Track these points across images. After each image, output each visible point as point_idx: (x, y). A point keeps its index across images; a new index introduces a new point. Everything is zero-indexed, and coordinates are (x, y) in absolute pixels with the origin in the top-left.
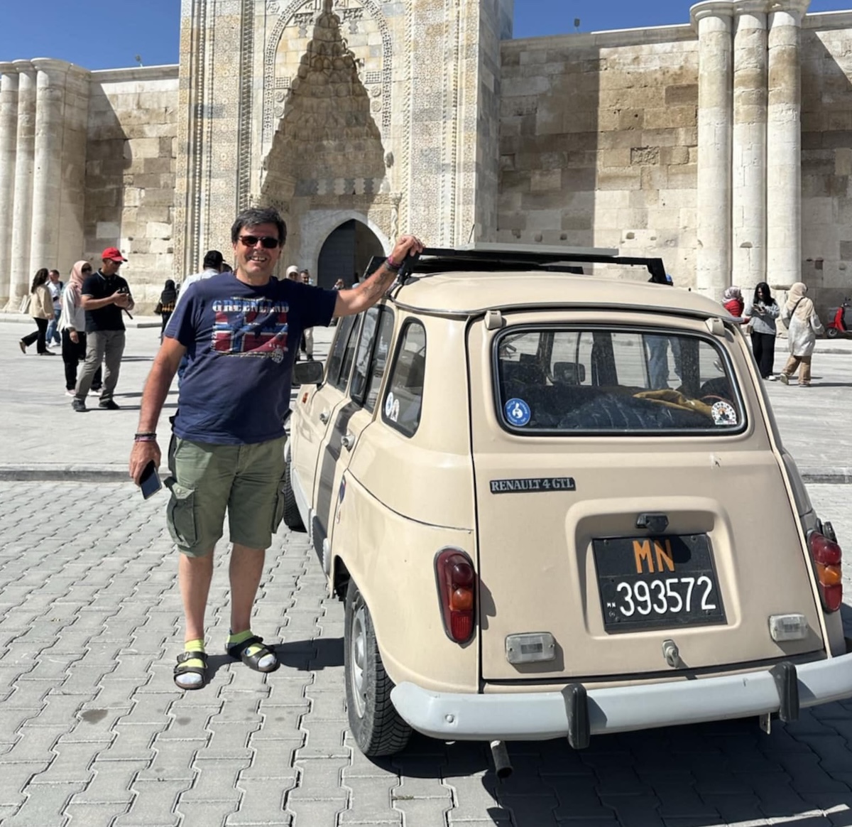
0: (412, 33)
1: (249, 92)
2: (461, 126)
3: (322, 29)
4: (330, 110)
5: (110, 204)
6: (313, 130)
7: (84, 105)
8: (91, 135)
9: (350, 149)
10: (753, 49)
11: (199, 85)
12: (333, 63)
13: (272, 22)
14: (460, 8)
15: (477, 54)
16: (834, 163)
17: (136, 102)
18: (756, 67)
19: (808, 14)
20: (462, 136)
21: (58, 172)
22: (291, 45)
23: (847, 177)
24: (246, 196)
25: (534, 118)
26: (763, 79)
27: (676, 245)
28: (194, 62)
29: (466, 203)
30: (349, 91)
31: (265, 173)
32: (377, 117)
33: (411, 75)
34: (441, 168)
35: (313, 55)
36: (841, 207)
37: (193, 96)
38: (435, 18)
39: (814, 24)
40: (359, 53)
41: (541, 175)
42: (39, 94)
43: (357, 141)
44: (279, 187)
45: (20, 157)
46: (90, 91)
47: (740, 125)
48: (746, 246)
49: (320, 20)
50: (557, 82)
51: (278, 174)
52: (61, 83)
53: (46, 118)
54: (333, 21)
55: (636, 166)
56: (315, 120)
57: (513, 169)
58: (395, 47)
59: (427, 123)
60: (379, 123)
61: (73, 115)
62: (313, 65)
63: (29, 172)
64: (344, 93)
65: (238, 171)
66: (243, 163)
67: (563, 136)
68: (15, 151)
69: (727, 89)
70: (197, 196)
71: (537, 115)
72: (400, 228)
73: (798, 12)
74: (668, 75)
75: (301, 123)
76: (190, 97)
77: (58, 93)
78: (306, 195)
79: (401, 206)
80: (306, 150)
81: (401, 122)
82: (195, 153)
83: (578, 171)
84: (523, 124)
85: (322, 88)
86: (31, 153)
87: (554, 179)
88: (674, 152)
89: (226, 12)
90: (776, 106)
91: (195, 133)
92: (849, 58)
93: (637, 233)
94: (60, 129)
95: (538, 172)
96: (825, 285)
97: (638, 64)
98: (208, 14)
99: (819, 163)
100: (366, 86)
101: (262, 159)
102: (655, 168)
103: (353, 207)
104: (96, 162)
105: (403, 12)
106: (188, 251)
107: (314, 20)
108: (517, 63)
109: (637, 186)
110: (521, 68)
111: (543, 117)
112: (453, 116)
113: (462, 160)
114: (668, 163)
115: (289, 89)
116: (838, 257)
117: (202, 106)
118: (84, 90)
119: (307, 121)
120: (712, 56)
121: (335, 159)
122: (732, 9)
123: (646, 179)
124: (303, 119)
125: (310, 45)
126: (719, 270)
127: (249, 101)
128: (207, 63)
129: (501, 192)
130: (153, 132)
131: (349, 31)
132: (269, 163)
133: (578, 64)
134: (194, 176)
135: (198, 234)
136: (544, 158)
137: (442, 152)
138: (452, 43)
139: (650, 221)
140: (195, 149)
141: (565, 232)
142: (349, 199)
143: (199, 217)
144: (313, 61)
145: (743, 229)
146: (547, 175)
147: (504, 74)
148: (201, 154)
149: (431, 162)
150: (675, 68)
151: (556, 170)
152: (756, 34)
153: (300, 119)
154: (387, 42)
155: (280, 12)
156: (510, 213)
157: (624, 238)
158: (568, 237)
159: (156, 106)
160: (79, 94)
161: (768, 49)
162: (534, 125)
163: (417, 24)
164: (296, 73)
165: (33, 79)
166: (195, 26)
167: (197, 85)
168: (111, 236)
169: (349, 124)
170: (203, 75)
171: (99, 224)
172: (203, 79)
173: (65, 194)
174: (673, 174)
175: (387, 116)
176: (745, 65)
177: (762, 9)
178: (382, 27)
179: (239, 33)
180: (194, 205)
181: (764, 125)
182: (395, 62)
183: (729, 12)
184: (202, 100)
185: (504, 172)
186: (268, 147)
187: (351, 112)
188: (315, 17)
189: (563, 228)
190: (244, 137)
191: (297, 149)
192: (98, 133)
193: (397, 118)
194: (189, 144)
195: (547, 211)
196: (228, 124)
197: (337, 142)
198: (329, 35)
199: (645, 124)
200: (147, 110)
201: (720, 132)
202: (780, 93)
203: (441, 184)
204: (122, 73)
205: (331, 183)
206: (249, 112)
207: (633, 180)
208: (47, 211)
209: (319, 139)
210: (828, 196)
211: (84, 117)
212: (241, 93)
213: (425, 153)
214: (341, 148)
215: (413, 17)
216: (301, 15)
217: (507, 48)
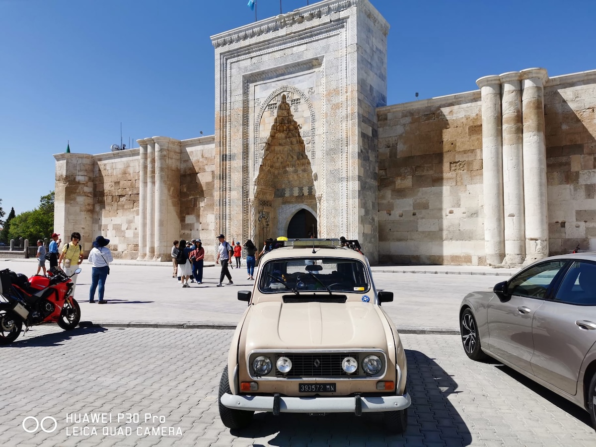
0: (324, 109)
1: (247, 146)
2: (350, 156)
3: (281, 111)
4: (289, 152)
5: (191, 206)
6: (281, 163)
7: (178, 157)
8: (182, 172)
9: (300, 172)
10: (512, 102)
11: (224, 144)
12: (288, 127)
13: (258, 110)
14: (348, 94)
15: (357, 118)
16: (570, 164)
17: (201, 154)
18: (514, 112)
19: (550, 78)
20: (350, 161)
21: (166, 191)
22: (267, 120)
23: (579, 172)
24: (247, 199)
25: (396, 149)
26: (519, 118)
27: (477, 216)
28: (221, 134)
29: (354, 198)
30: (297, 142)
31: (256, 187)
32: (308, 154)
33: (325, 131)
34: (341, 180)
35: (278, 124)
36: (575, 190)
37: (221, 150)
38: (335, 100)
39: (555, 83)
40: (299, 121)
41: (401, 179)
42: (156, 154)
43: (303, 167)
44: (264, 194)
45: (149, 185)
46: (181, 151)
47: (506, 146)
48: (512, 215)
49: (280, 107)
50: (408, 128)
51: (264, 187)
52: (166, 148)
53: (159, 166)
54: (287, 106)
55: (453, 172)
56: (282, 158)
57: (386, 177)
58: (317, 117)
59: (333, 156)
60: (310, 157)
61: (173, 163)
62: (278, 129)
63: (153, 192)
64: (295, 142)
65: (243, 187)
66: (245, 182)
67: (412, 157)
68: (147, 182)
69: (498, 126)
70: (224, 200)
71: (398, 146)
72: (322, 213)
73: (539, 78)
74: (469, 120)
75: (275, 159)
76: (220, 151)
77: (165, 153)
78: (280, 197)
79: (322, 201)
80: (279, 174)
81: (321, 157)
82: (223, 179)
83: (421, 176)
84: (391, 152)
85: (284, 140)
86: (153, 183)
87: (408, 182)
88: (474, 163)
89: (236, 107)
90: (527, 134)
91: (223, 169)
92: (577, 101)
93: (455, 210)
94: (166, 170)
95: (399, 178)
96: (567, 237)
97: (452, 115)
98: (227, 109)
99: (561, 164)
100: (303, 138)
101: (254, 180)
102: (464, 173)
103: (303, 202)
104: (184, 185)
105: (320, 98)
106: (221, 228)
107: (277, 107)
108: (386, 119)
109: (454, 184)
110: (388, 121)
111: (401, 147)
112: (346, 151)
113: (351, 175)
114: (471, 170)
115: (266, 143)
116: (575, 220)
117: (226, 155)
118: (178, 150)
119: (278, 158)
120: (488, 108)
121: (293, 177)
122: (499, 80)
123: (459, 179)
124: (276, 157)
125: (276, 119)
126: (496, 230)
127: (247, 151)
128: (228, 133)
129: (379, 190)
130: (209, 169)
131: (294, 110)
132: (258, 182)
133: (419, 118)
134: (223, 190)
135: (226, 220)
136: (402, 170)
137: (341, 171)
138: (344, 113)
139: (462, 203)
140: (223, 177)
141: (415, 211)
142: (301, 198)
143: (226, 211)
144: (278, 127)
145: (510, 206)
146: (404, 180)
147: (379, 126)
148: (226, 179)
149: (335, 177)
150: (473, 115)
151: (409, 177)
152: (514, 93)
153: (274, 157)
154: (313, 115)
155: (261, 104)
156: (385, 202)
157: (448, 213)
158: (417, 214)
159: (210, 156)
160: (175, 152)
161: (522, 101)
162: (396, 153)
163: (327, 104)
164: (269, 135)
165: (154, 148)
166: (222, 115)
167: (223, 145)
168: (192, 222)
169: (298, 159)
170: (226, 139)
171: (187, 216)
172: (226, 141)
173: (170, 202)
174: (474, 176)
175: (313, 153)
176: (508, 112)
177: (517, 78)
178: (310, 107)
179: (242, 117)
180: (223, 205)
181: (521, 145)
182: (317, 125)
183: (497, 82)
184: (226, 152)
185: (381, 179)
186: (257, 173)
187: (299, 153)
188: (277, 105)
189: (414, 209)
190: (245, 169)
191: (274, 173)
192: (185, 171)
193: (319, 154)
194: (220, 174)
195: (405, 199)
196: (237, 163)
197: (294, 168)
198: (286, 113)
199: (457, 148)
200: (206, 158)
201: (494, 151)
202: (529, 126)
203: (341, 188)
204: (195, 140)
205: (291, 190)
206: (248, 157)
207: (452, 180)
208: (161, 211)
209: (284, 167)
210: (567, 184)
211: (178, 164)
212: (244, 147)
213: (333, 172)
214: (296, 171)
215: (324, 101)
216: (271, 105)
217: (380, 111)
